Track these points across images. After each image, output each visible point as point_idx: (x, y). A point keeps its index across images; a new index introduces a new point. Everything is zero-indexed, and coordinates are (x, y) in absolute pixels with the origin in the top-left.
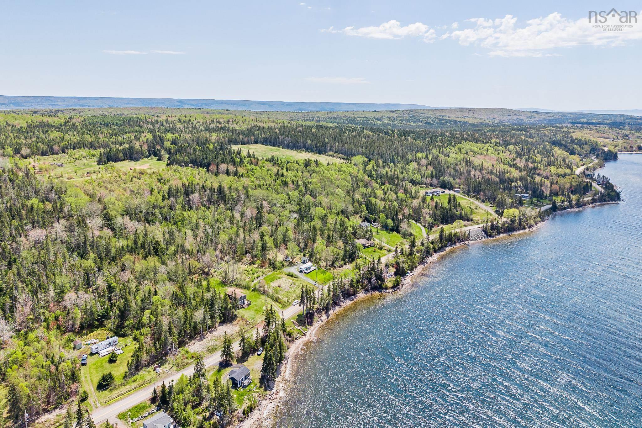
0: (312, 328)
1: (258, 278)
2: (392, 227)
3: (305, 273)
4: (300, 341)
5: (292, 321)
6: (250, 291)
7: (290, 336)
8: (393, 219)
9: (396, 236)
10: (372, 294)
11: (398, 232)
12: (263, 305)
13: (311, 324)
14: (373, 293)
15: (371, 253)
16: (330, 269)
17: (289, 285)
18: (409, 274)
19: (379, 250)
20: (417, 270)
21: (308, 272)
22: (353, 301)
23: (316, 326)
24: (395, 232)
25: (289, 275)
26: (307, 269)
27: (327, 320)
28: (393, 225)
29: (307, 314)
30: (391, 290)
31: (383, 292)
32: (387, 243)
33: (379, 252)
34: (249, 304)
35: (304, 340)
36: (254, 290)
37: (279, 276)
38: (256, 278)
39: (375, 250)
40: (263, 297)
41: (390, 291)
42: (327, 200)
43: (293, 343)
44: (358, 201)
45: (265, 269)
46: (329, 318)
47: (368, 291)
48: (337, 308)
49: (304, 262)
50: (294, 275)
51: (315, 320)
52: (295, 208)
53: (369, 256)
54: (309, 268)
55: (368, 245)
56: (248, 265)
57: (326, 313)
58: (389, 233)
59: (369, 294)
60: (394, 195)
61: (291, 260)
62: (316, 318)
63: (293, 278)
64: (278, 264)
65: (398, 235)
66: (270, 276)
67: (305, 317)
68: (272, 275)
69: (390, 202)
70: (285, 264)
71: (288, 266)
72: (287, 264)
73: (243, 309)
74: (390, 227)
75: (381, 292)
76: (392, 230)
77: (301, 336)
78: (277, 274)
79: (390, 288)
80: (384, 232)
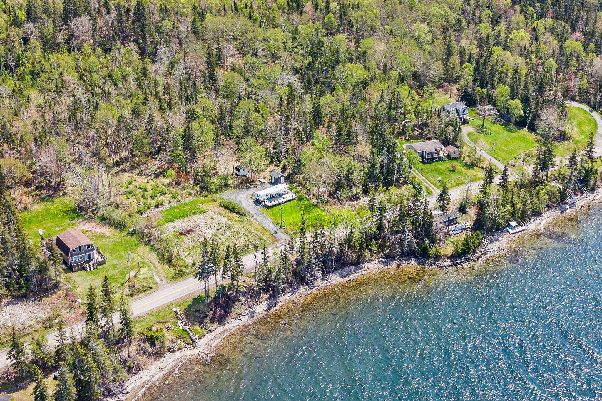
0: (221, 329)
1: (157, 206)
2: (520, 117)
3: (265, 205)
4: (178, 355)
5: (175, 309)
6: (125, 233)
7: (152, 344)
8: (525, 100)
9: (525, 140)
10: (398, 266)
11: (532, 129)
12: (133, 268)
13: (221, 320)
14: (404, 264)
15: (441, 173)
16: (328, 202)
17: (216, 228)
18: (512, 228)
19: (464, 170)
20: (537, 222)
21: (271, 204)
22: (347, 279)
23: (231, 325)
24: (525, 129)
25: (227, 208)
26: (272, 197)
27: (264, 313)
28: (522, 113)
29: (217, 298)
30: (448, 262)
31: (426, 266)
32: (492, 153)
33: (461, 173)
34: (102, 263)
35: (189, 353)
36: (133, 233)
37: (204, 207)
38: (153, 206)
39: (454, 167)
40: (144, 250)
41: (445, 264)
42: (382, 47)
43: (157, 359)
44: (462, 52)
45: (185, 188)
46: (273, 310)
47: (394, 259)
48: (302, 290)
49: (274, 182)
50: (236, 208)
51: (234, 313)
52: (300, 62)
53: (433, 180)
54: (279, 196)
55: (442, 154)
56: (153, 176)
57: (270, 298)
58: (510, 131)
59: (392, 266)
60: (555, 44)
61: (249, 175)
62: (238, 308)
63: (234, 215)
64: (214, 181)
65: (531, 137)
66: (186, 204)
67: (209, 304)
68: (191, 203)
69: (541, 58)
70: (230, 182)
71: (237, 187)
72: (236, 183)
73: (82, 272)
74: (515, 118)
75: (423, 264)
76: (521, 124)
77: (183, 345)
78: (202, 202)
79: (447, 257)
80: (498, 128)
